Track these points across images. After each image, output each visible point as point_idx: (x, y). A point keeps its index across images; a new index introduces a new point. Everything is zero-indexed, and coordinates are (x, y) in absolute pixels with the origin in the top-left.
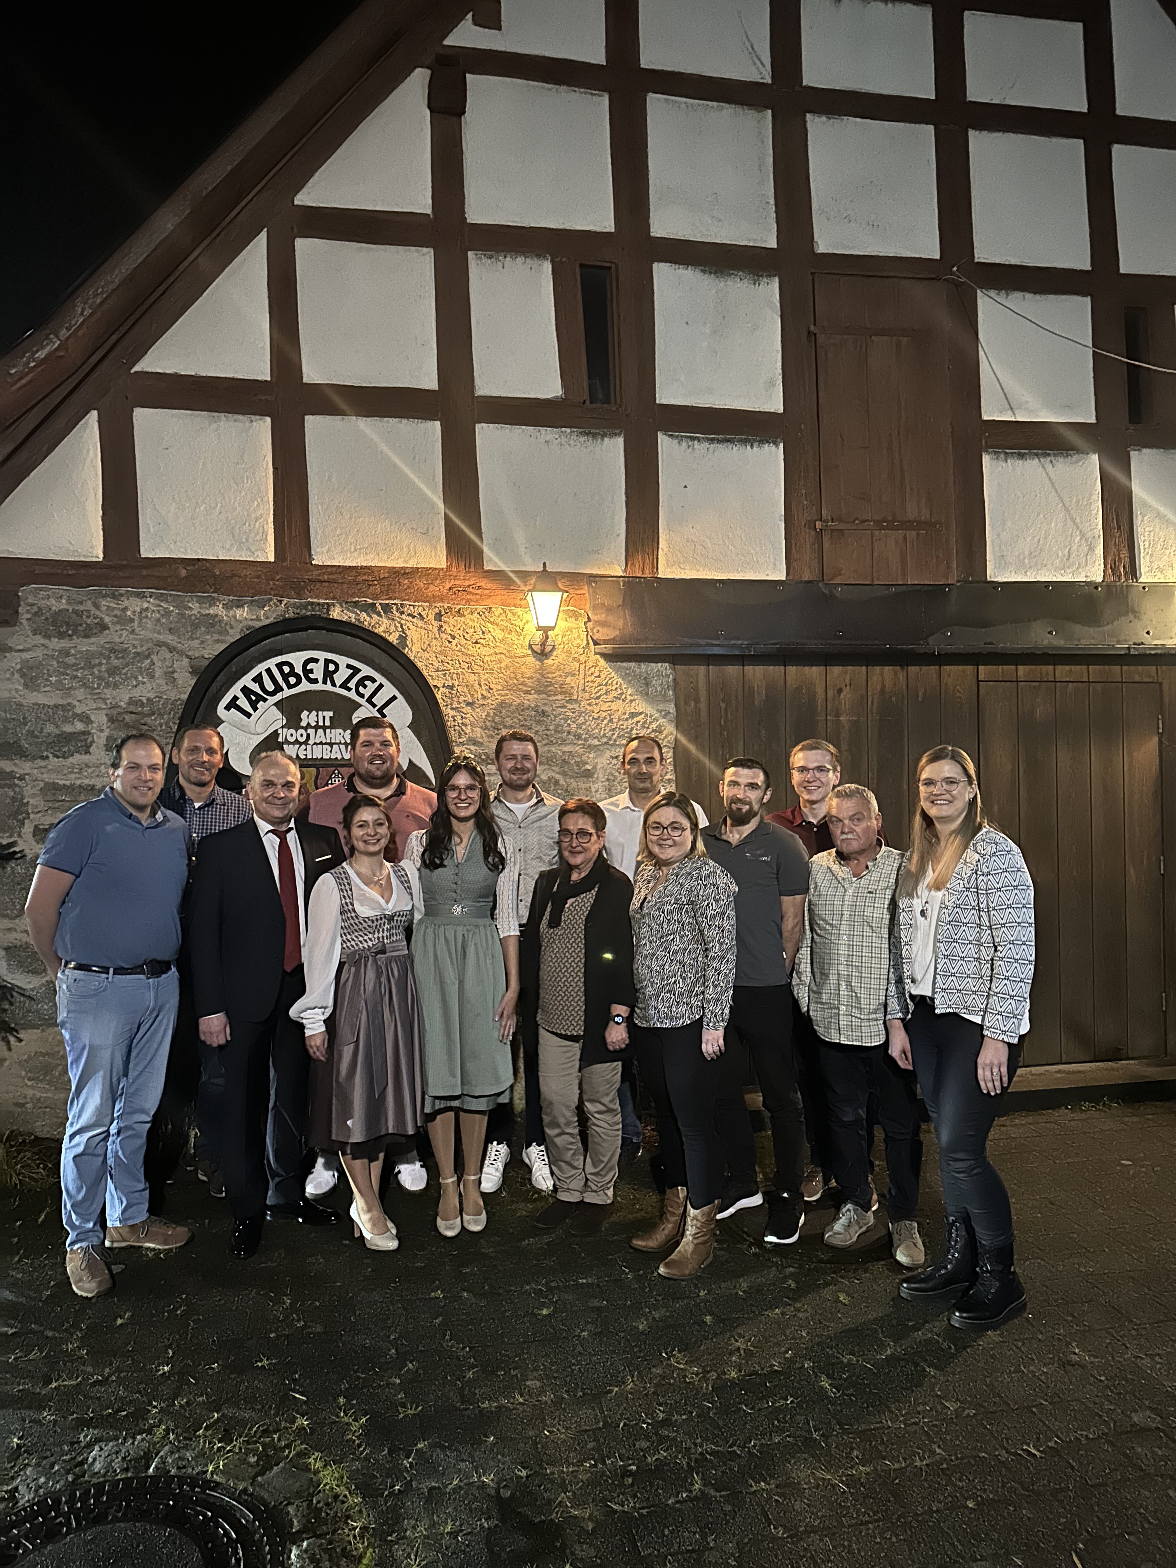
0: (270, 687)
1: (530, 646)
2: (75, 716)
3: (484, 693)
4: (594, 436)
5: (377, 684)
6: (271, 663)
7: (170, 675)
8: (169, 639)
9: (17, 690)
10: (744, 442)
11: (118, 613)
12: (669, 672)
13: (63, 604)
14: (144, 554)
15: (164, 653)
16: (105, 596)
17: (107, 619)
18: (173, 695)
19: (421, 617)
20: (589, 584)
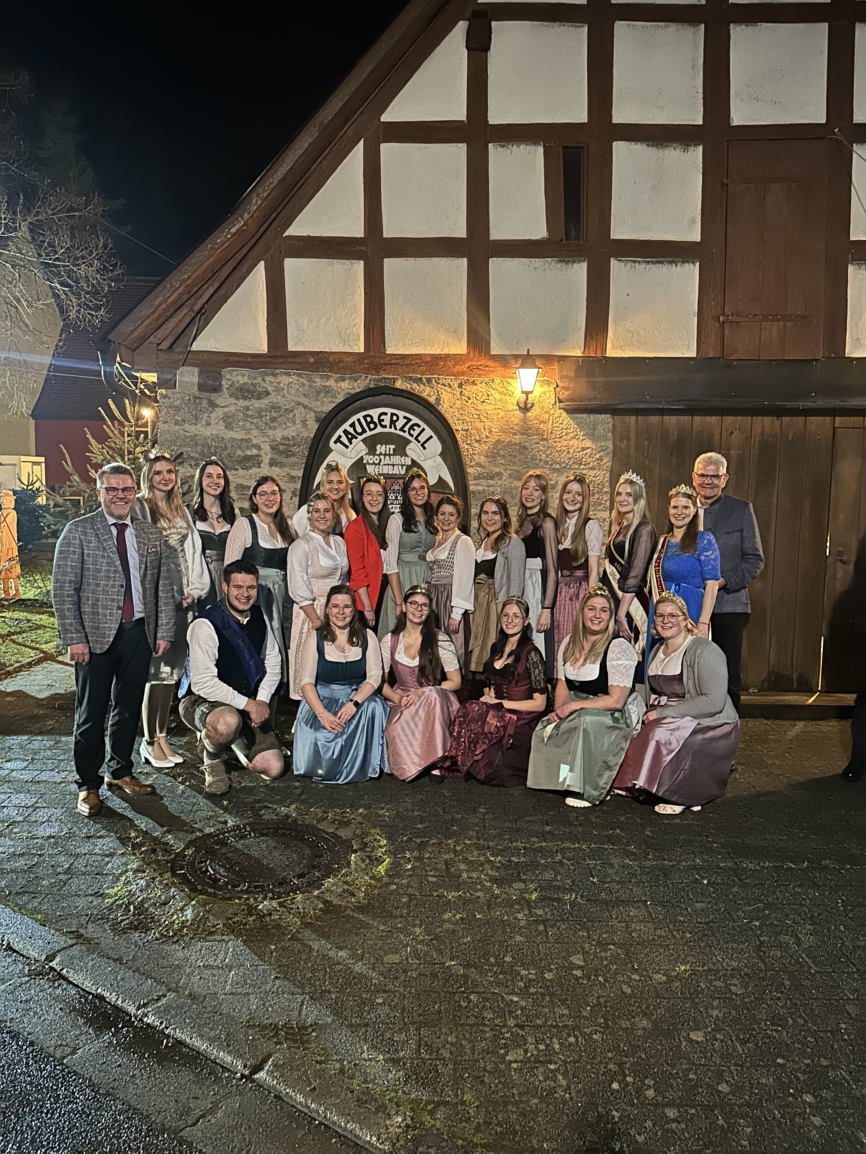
0: (359, 430)
1: (518, 404)
2: (253, 445)
3: (487, 434)
4: (567, 263)
5: (421, 428)
6: (360, 415)
7: (304, 422)
8: (303, 400)
9: (221, 430)
10: (671, 263)
11: (275, 384)
12: (609, 420)
13: (246, 379)
14: (291, 348)
15: (301, 408)
16: (269, 375)
17: (270, 389)
18: (305, 434)
19: (450, 386)
20: (559, 361)
